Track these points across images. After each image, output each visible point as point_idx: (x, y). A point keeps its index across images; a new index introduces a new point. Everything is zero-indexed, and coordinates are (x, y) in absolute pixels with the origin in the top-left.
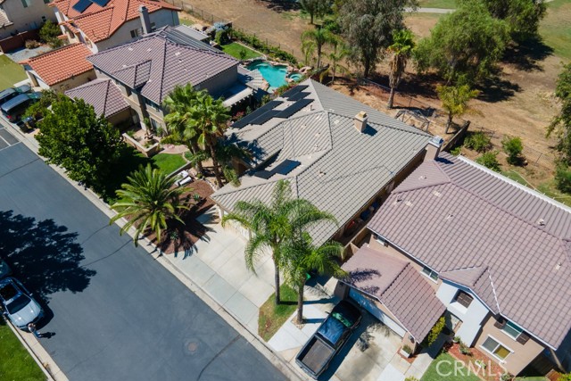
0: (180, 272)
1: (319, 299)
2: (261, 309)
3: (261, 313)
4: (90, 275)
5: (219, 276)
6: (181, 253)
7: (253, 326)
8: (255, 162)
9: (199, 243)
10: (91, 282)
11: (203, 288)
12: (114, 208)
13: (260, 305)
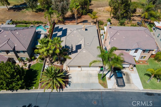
0: (72, 90)
1: (108, 72)
2: (99, 83)
3: (100, 84)
5: (83, 83)
6: (68, 86)
8: (70, 50)
9: (69, 80)
11: (82, 89)
12: (35, 89)
13: (98, 82)
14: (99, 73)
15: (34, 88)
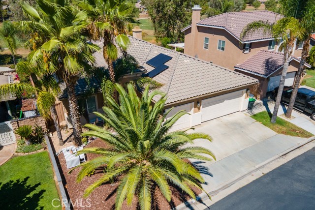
2: (278, 132)
11: (257, 167)
14: (252, 114)
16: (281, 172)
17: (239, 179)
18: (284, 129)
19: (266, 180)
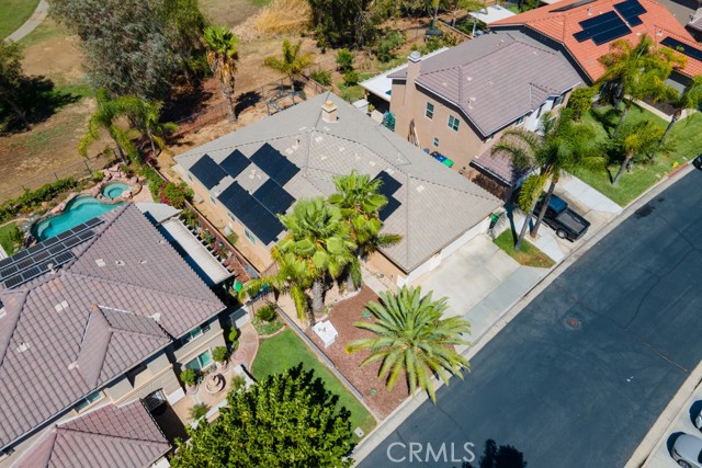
1: (508, 219)
2: (522, 264)
3: (527, 264)
4: (495, 448)
5: (486, 298)
7: (541, 272)
10: (505, 444)
11: (501, 315)
12: (366, 433)
13: (518, 265)
14: (492, 236)
15: (358, 431)
16: (523, 319)
17: (485, 333)
18: (528, 257)
19: (508, 330)
